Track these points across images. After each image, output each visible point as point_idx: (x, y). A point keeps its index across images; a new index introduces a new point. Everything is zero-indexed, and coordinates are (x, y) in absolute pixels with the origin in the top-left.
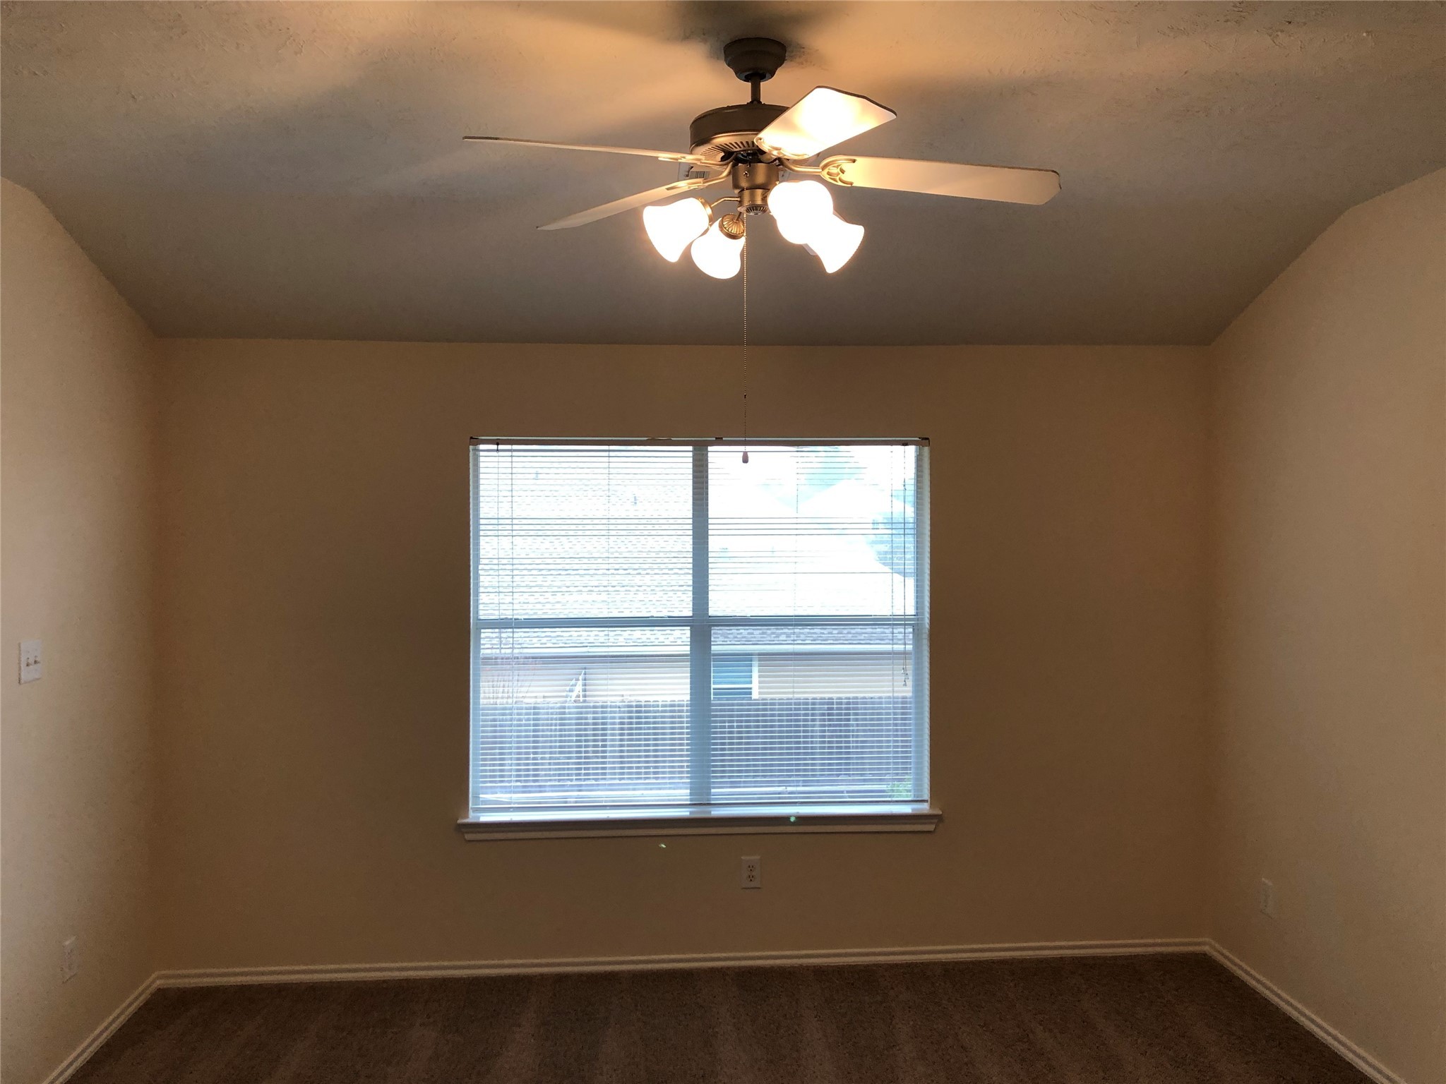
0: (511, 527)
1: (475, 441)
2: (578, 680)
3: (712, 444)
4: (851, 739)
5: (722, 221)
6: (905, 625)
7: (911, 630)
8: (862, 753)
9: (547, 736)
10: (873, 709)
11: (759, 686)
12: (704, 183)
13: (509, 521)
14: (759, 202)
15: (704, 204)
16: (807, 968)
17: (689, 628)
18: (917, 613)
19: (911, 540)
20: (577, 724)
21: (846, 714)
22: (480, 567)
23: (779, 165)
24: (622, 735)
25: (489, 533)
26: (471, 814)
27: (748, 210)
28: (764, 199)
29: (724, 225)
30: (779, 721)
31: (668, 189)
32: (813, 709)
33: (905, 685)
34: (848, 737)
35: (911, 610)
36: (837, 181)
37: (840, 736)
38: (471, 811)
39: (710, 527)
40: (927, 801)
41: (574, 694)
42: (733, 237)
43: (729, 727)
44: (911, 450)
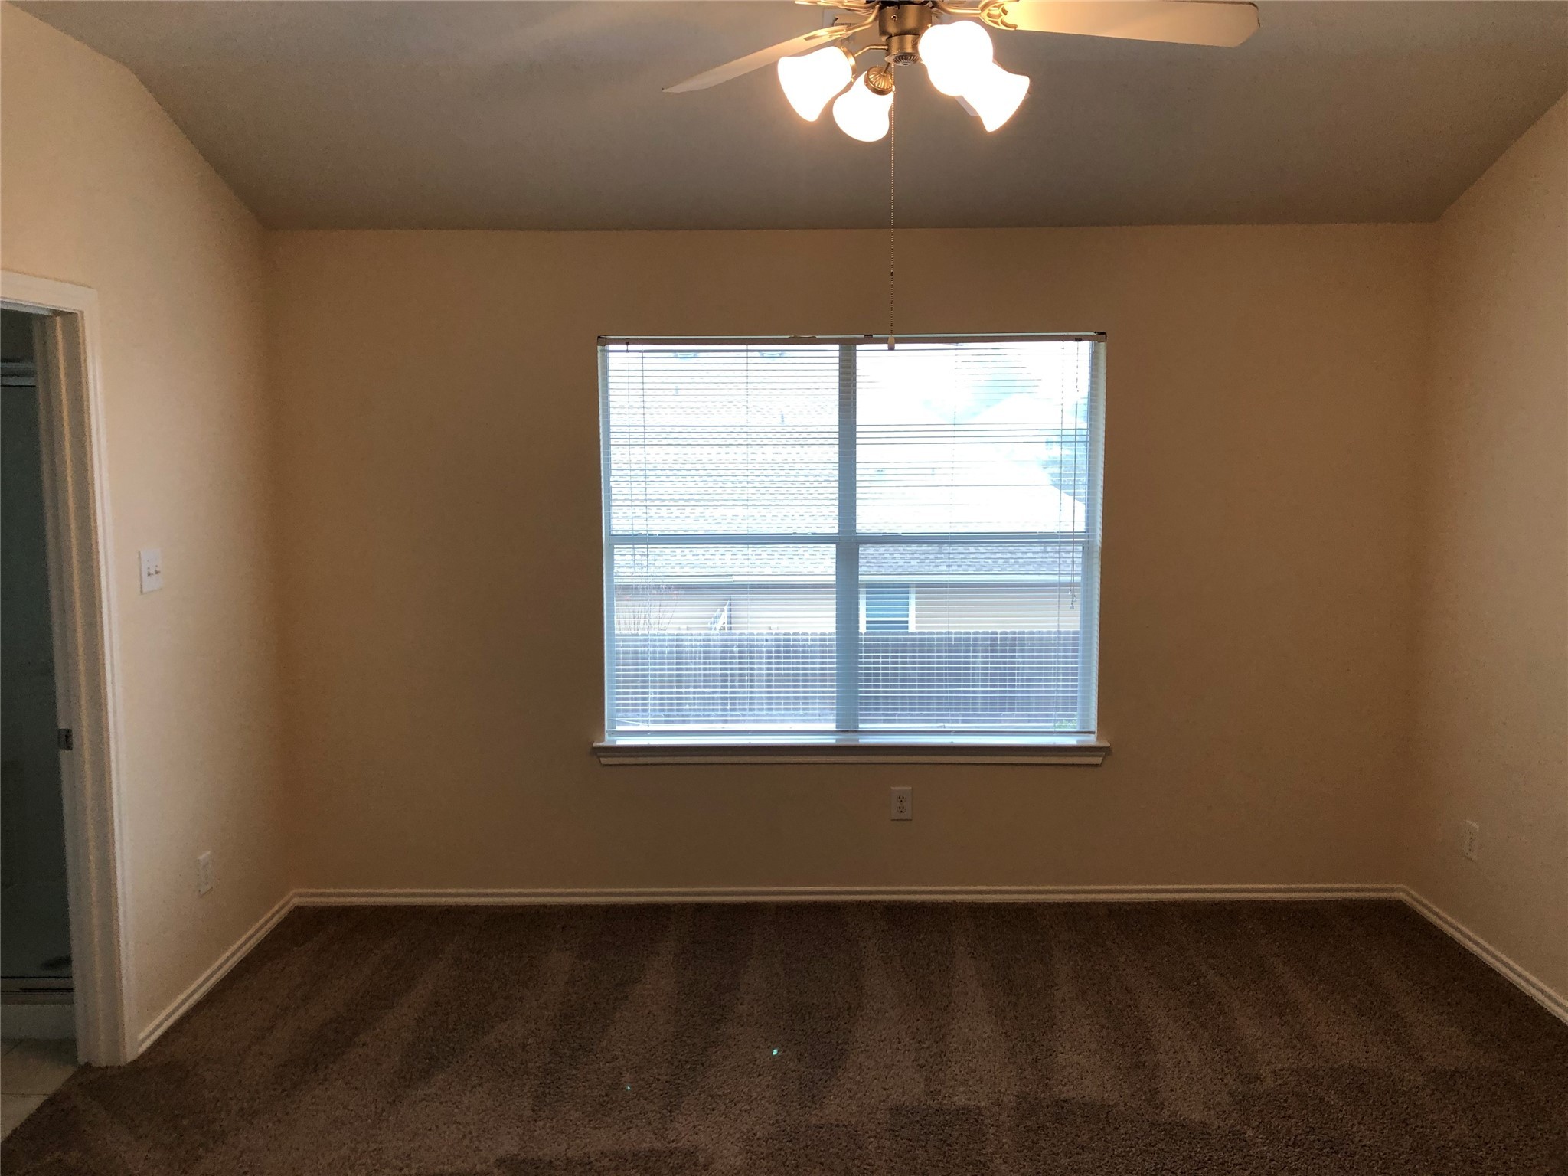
0: (644, 435)
1: (603, 340)
2: (722, 611)
3: (861, 342)
4: (1016, 678)
5: (868, 75)
6: (1074, 542)
7: (1080, 548)
8: (1028, 692)
9: (690, 670)
10: (1041, 645)
11: (916, 618)
12: (847, 31)
13: (641, 429)
14: (909, 50)
15: (846, 53)
16: (962, 904)
17: (835, 545)
18: (1088, 529)
19: (1082, 450)
20: (722, 658)
21: (1011, 651)
22: (612, 479)
23: (933, 7)
24: (768, 669)
25: (621, 442)
26: (607, 737)
27: (896, 61)
28: (915, 45)
29: (869, 79)
30: (938, 657)
31: (807, 39)
32: (975, 645)
33: (1073, 608)
34: (1013, 675)
35: (1081, 527)
36: (998, 24)
37: (1005, 675)
38: (606, 735)
39: (858, 435)
40: (1093, 733)
41: (718, 626)
42: (880, 92)
43: (884, 663)
44: (1086, 346)
